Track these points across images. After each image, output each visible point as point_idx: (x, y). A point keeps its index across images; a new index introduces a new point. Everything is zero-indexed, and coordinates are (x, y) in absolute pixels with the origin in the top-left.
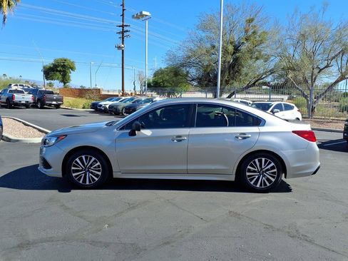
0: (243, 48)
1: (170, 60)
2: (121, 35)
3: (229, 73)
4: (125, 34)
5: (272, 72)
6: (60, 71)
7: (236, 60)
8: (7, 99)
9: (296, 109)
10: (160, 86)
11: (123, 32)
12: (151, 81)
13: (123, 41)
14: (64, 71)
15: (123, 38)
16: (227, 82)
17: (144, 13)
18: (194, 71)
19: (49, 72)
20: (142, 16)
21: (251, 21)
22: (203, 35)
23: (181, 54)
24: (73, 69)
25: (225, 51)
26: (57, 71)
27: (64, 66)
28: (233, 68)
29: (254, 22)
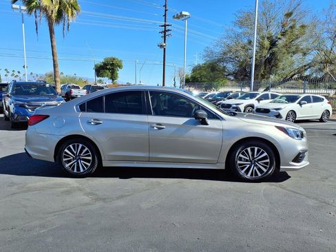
0: (280, 43)
1: (208, 56)
2: (163, 35)
3: (265, 67)
4: (167, 33)
5: (310, 66)
6: (109, 69)
7: (273, 54)
8: (66, 94)
9: (326, 101)
10: (197, 81)
11: (165, 31)
12: (190, 76)
13: (165, 39)
14: (113, 69)
15: (165, 37)
16: (263, 76)
17: (184, 13)
18: (231, 66)
19: (100, 70)
20: (182, 16)
21: (289, 15)
22: (240, 31)
23: (218, 50)
24: (120, 67)
25: (261, 46)
26: (107, 69)
27: (112, 65)
28: (269, 63)
29: (292, 16)
